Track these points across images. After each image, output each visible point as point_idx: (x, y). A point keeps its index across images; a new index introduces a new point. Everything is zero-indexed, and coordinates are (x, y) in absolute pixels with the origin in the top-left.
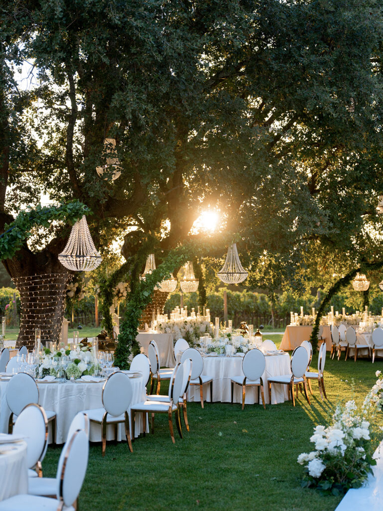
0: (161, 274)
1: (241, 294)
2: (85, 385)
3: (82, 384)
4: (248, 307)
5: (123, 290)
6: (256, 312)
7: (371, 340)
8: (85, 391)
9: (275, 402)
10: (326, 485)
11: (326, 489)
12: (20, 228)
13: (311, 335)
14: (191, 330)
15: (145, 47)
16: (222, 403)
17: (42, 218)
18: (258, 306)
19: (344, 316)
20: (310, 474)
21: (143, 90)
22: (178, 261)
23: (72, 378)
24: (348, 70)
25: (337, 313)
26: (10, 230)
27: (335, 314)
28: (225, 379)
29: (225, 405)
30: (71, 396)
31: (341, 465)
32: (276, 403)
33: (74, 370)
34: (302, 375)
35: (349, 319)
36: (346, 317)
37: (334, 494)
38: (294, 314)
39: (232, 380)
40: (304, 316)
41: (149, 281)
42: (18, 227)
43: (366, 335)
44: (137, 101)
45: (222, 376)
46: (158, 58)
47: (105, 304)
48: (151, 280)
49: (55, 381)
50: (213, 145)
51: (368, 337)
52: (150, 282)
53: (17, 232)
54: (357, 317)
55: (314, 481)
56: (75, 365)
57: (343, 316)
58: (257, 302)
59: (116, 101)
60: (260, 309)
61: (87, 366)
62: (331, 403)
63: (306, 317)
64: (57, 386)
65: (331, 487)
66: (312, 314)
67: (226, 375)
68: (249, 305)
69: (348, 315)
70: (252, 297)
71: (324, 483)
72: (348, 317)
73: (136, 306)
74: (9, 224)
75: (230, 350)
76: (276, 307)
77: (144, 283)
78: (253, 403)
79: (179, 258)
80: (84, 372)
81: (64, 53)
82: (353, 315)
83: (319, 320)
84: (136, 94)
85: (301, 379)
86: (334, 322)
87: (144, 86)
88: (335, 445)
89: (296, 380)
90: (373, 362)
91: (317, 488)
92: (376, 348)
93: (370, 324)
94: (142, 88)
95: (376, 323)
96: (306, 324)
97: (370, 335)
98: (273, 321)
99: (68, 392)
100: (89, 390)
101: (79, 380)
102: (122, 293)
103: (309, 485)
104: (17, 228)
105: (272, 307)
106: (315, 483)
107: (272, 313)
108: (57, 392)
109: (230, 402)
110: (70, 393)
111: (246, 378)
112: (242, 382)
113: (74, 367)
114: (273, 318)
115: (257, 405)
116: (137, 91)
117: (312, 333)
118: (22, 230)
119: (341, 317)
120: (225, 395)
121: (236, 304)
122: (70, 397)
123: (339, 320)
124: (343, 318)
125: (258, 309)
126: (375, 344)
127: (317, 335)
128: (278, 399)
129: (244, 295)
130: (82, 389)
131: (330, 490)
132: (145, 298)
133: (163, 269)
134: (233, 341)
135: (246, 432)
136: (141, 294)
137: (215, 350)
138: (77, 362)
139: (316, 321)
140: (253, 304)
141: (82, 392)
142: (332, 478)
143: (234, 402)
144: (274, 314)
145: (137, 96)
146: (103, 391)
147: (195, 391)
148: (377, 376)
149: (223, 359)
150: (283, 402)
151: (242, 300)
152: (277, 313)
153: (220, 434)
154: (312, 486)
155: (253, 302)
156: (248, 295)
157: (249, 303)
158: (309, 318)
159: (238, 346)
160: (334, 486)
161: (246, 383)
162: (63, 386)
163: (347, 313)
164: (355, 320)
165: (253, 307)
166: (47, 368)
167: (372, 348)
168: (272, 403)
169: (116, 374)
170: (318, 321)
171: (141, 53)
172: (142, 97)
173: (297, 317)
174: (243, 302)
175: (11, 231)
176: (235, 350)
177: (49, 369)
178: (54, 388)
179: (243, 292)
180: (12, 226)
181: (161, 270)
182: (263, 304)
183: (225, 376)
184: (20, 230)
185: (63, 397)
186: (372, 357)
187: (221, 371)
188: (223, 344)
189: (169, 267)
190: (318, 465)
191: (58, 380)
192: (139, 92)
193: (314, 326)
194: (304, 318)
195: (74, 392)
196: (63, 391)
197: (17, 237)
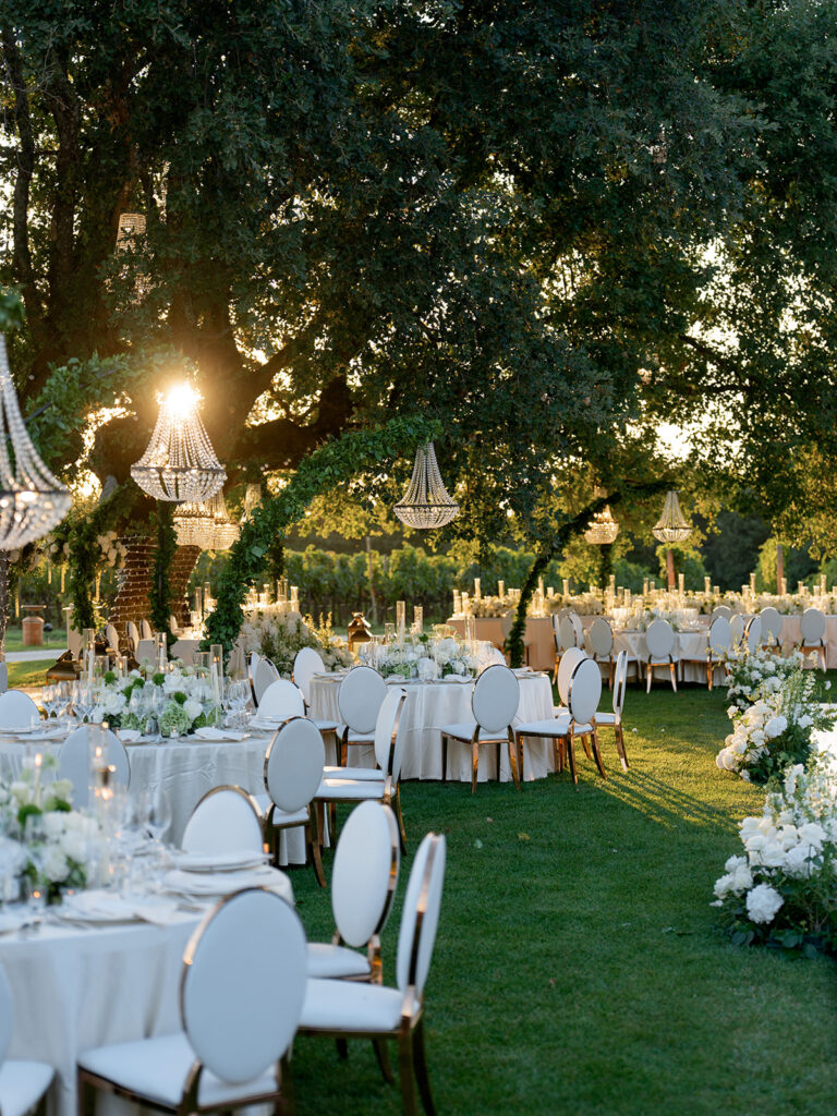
0: (288, 510)
1: (303, 555)
2: (214, 748)
3: (207, 746)
4: (317, 582)
5: (108, 547)
6: (333, 593)
7: (643, 644)
8: (213, 760)
9: (530, 776)
10: (790, 939)
11: (792, 945)
12: (61, 409)
13: (509, 638)
14: (274, 631)
15: (269, 12)
16: (423, 781)
17: (103, 385)
18: (335, 580)
19: (567, 596)
20: (751, 916)
21: (257, 106)
22: (320, 480)
23: (174, 734)
24: (654, 72)
25: (550, 590)
26: (38, 412)
27: (545, 592)
28: (427, 731)
29: (431, 785)
30: (184, 771)
31: (821, 895)
32: (533, 779)
33: (176, 717)
34: (589, 718)
35: (577, 602)
36: (571, 598)
37: (809, 956)
38: (460, 594)
39: (443, 733)
40: (482, 598)
41: (261, 524)
42: (56, 405)
43: (631, 636)
44: (248, 130)
45: (419, 724)
46: (299, 37)
47: (78, 577)
48: (266, 521)
49: (142, 740)
50: (377, 230)
51: (635, 639)
52: (264, 527)
53: (55, 416)
54: (593, 599)
55: (759, 932)
56: (177, 705)
57: (564, 597)
58: (331, 572)
59: (200, 129)
60: (340, 586)
61: (201, 707)
62: (647, 776)
63: (488, 599)
64: (155, 751)
65: (801, 941)
66: (498, 595)
67: (428, 722)
68: (320, 578)
69: (575, 594)
70: (323, 560)
71: (784, 934)
72: (575, 599)
73: (238, 578)
74: (35, 398)
75: (430, 668)
76: (380, 582)
77: (252, 529)
78: (486, 780)
79: (322, 474)
80: (196, 719)
81: (87, 19)
82: (586, 595)
83: (526, 605)
84: (246, 114)
85: (588, 727)
86: (545, 610)
87: (259, 99)
88: (807, 856)
89: (579, 729)
90: (648, 691)
91: (768, 945)
92: (654, 662)
93: (637, 613)
94: (256, 103)
95: (648, 609)
96: (487, 615)
97: (638, 635)
98: (375, 610)
99: (178, 762)
100: (221, 757)
101: (190, 737)
102: (106, 555)
103: (751, 939)
104: (54, 408)
105: (373, 582)
106: (763, 935)
107: (372, 593)
108: (154, 764)
109: (440, 778)
110: (182, 765)
111: (478, 727)
112: (470, 736)
113: (175, 710)
114: (374, 604)
115: (494, 782)
116: (245, 109)
117: (512, 633)
118: (65, 413)
119: (561, 599)
120: (427, 766)
121: (295, 575)
122: (183, 774)
123: (555, 605)
124: (563, 601)
125: (336, 585)
126: (653, 653)
127: (521, 637)
128: (537, 768)
129: (308, 557)
130: (209, 757)
131: (798, 948)
132: (255, 560)
133: (291, 499)
134: (434, 651)
135: (528, 838)
136: (247, 551)
137: (396, 669)
138: (180, 699)
139: (518, 608)
140: (326, 576)
141: (206, 763)
142: (803, 923)
143: (448, 779)
144: (376, 596)
145: (246, 119)
146: (267, 761)
147: (360, 759)
148: (730, 717)
149: (422, 690)
150: (545, 776)
151: (305, 566)
152: (382, 593)
153: (479, 844)
154: (756, 942)
155: (326, 572)
156: (315, 556)
157: (320, 574)
158: (492, 603)
159: (446, 659)
160: (807, 940)
161: (480, 738)
162: (166, 751)
163: (573, 591)
164: (590, 605)
165: (326, 582)
166: (114, 713)
167: (647, 661)
168: (525, 780)
169: (293, 722)
170: (522, 608)
171: (259, 25)
172: (257, 122)
173: (466, 602)
174: (308, 572)
175: (42, 415)
176: (439, 671)
177: (118, 715)
178: (147, 755)
179: (307, 551)
180: (42, 404)
181: (287, 500)
182: (345, 575)
183: (426, 724)
184: (60, 411)
185: (169, 773)
186: (645, 681)
187: (417, 713)
188: (411, 657)
189: (302, 493)
190: (769, 897)
191: (148, 738)
192: (251, 110)
193: (515, 619)
194: (482, 602)
195: (192, 762)
196: (169, 761)
197: (57, 426)
